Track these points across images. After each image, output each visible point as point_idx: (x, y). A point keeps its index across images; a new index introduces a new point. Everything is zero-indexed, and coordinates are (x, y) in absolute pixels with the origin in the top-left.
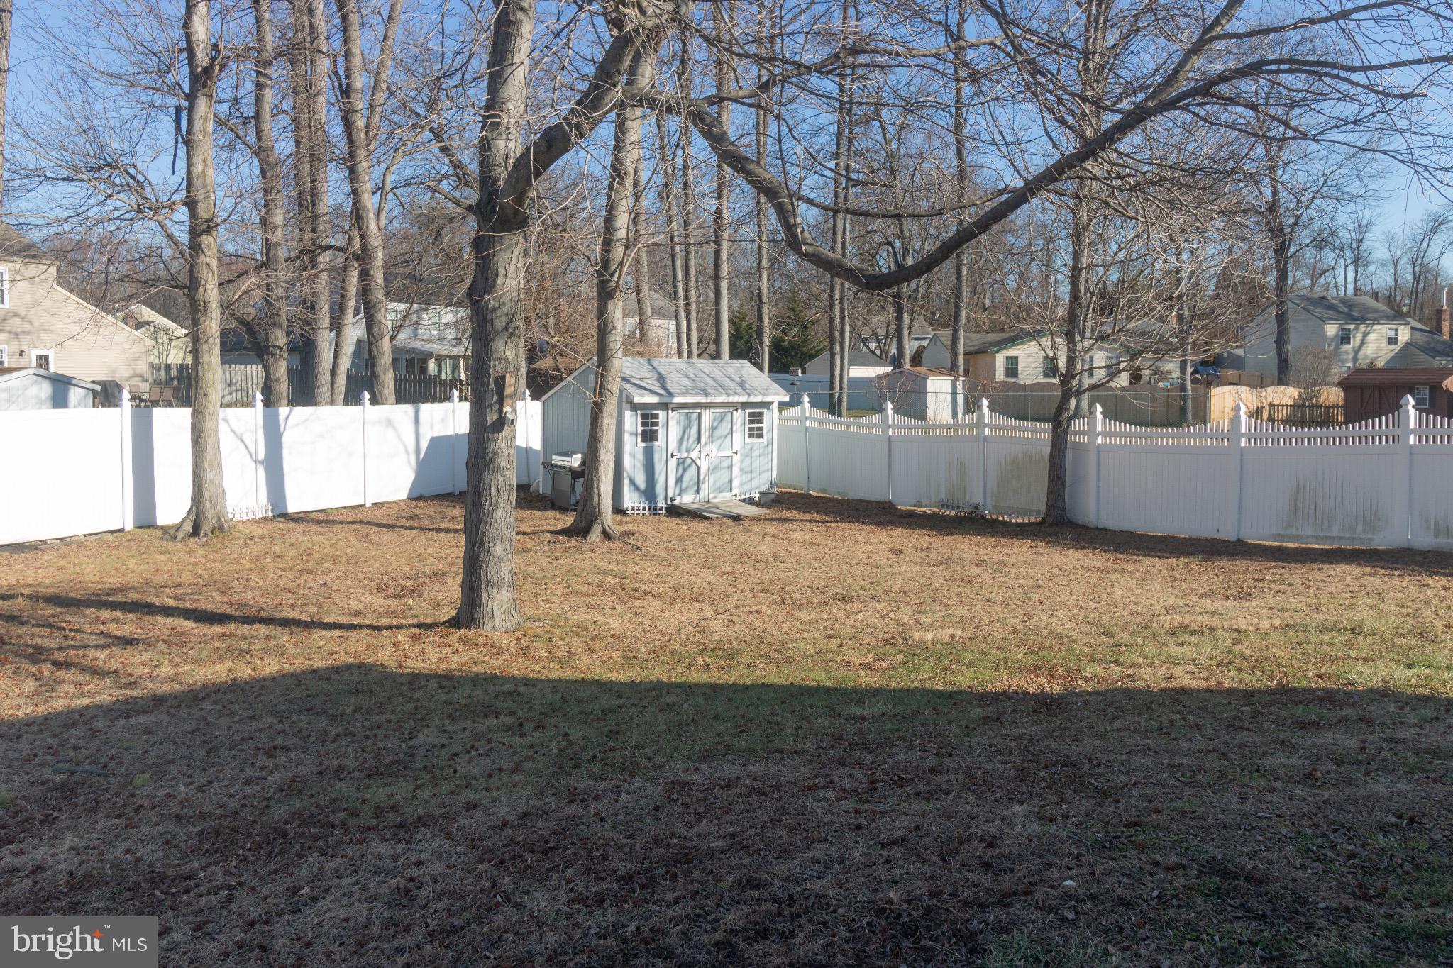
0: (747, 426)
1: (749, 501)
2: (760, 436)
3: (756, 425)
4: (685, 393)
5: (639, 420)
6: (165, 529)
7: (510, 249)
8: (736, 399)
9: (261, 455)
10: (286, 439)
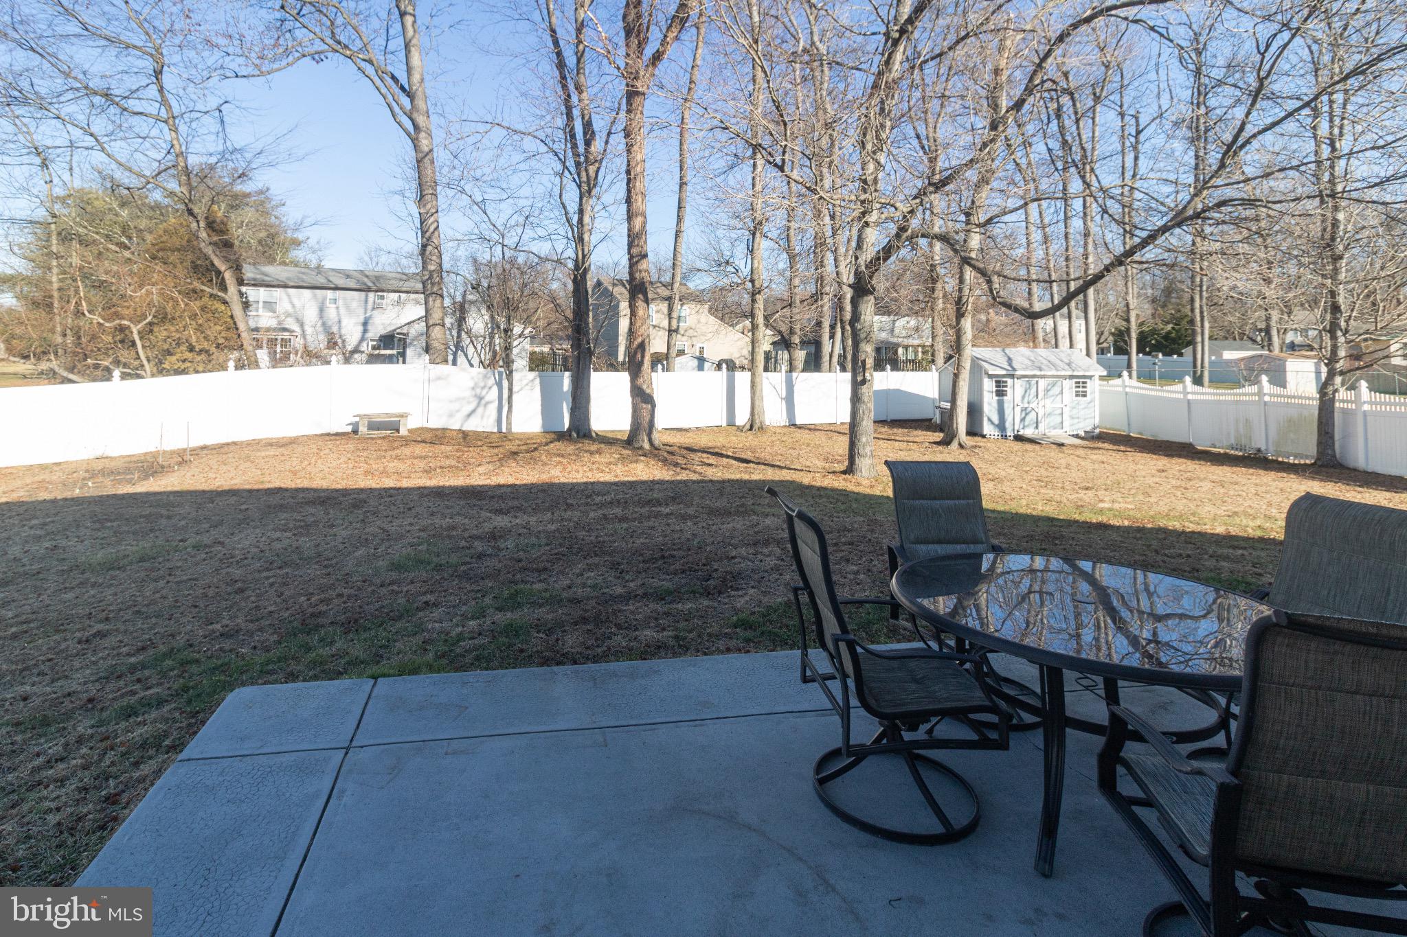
0: (1074, 390)
1: (1077, 436)
2: (1085, 396)
3: (1081, 389)
4: (1026, 368)
5: (994, 384)
6: (738, 427)
7: (867, 302)
8: (1063, 373)
9: (784, 395)
10: (796, 389)
